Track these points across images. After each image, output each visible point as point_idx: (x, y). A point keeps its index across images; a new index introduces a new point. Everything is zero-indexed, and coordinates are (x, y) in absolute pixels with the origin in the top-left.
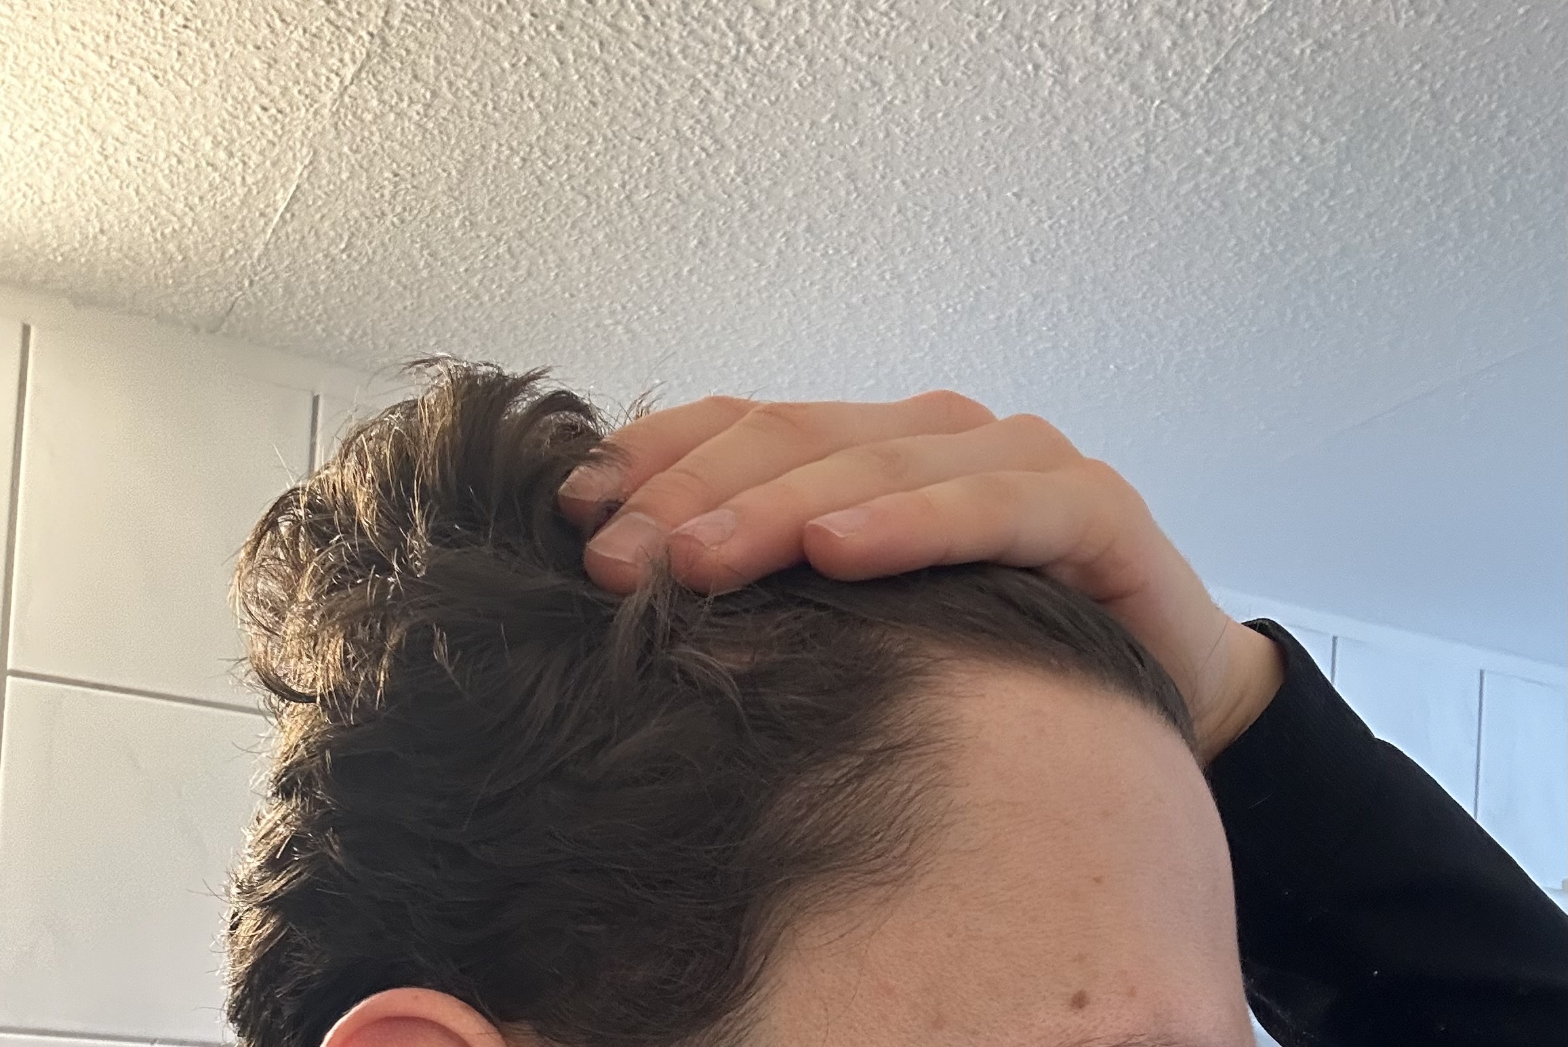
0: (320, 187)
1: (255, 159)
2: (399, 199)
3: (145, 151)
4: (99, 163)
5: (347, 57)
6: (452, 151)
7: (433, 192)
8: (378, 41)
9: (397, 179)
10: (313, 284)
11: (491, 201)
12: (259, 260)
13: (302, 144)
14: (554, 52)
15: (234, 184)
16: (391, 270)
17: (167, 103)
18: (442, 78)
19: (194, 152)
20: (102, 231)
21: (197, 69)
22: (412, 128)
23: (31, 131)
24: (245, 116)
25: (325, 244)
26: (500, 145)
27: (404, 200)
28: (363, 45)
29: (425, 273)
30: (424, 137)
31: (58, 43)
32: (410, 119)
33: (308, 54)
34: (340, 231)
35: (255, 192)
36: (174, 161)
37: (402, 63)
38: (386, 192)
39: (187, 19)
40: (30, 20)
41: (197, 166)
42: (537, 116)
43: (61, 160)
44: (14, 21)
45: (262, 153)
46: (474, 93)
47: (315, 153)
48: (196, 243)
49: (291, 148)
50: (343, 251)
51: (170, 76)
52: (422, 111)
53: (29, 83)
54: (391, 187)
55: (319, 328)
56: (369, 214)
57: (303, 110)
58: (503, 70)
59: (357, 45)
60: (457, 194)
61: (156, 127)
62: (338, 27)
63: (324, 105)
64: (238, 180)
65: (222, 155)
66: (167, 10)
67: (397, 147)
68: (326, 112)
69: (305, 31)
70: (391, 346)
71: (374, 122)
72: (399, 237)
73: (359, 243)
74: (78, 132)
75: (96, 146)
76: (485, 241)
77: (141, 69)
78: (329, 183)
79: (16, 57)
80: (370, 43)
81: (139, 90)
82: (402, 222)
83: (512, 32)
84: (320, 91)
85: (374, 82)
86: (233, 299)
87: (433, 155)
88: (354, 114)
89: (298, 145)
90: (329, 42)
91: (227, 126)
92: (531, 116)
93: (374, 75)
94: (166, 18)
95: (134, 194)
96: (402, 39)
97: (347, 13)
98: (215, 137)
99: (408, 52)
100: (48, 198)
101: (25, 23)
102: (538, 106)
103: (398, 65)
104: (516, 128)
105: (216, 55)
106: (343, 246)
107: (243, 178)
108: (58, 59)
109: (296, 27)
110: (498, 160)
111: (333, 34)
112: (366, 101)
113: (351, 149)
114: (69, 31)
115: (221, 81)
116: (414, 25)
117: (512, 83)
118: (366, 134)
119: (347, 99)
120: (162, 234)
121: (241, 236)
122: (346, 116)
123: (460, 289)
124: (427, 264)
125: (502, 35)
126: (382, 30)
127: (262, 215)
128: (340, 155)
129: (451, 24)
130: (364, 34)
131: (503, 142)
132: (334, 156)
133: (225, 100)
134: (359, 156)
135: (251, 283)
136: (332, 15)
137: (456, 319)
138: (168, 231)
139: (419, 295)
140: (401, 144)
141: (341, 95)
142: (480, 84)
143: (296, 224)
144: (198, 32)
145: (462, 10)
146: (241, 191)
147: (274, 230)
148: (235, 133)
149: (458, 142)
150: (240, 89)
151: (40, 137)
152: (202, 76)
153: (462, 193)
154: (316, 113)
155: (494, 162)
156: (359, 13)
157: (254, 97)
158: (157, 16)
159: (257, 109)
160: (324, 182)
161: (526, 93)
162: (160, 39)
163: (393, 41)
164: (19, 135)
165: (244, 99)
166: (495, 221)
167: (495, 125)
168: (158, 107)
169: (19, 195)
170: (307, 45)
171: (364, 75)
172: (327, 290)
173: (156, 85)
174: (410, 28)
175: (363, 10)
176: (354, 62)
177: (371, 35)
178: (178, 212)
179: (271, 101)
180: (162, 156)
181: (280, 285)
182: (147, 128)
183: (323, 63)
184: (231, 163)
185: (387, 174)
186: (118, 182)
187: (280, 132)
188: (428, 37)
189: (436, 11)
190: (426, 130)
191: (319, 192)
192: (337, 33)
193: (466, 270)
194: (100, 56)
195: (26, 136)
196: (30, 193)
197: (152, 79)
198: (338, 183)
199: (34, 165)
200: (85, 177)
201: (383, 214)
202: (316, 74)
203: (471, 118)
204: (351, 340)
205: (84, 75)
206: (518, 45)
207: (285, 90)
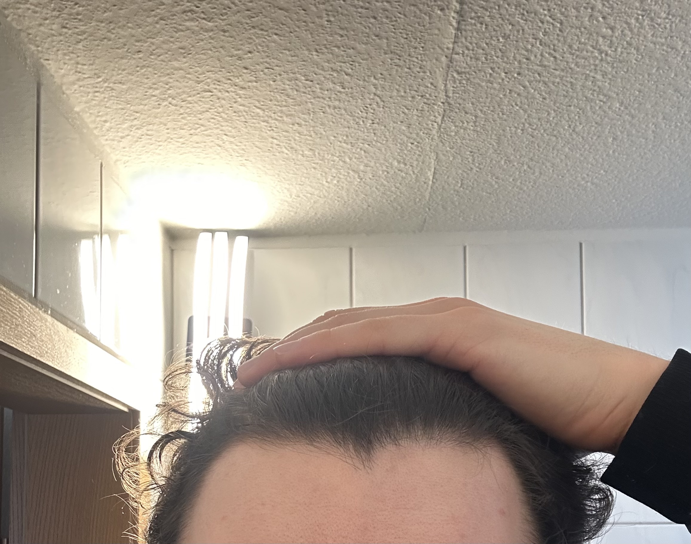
0: (443, 166)
1: (415, 163)
2: (476, 161)
3: (374, 173)
4: (360, 182)
5: (436, 114)
6: (491, 136)
7: (489, 154)
8: (446, 104)
9: (472, 154)
10: (453, 203)
11: (514, 150)
12: (429, 200)
13: (431, 152)
14: (520, 84)
15: (410, 175)
16: (482, 188)
17: (376, 153)
18: (477, 109)
19: (392, 168)
20: (369, 206)
21: (383, 137)
22: (472, 132)
23: (332, 178)
24: (406, 149)
25: (452, 187)
26: (510, 127)
27: (478, 161)
28: (441, 108)
29: (496, 186)
30: (478, 135)
31: (331, 143)
32: (470, 129)
33: (421, 118)
34: (456, 180)
35: (419, 175)
36: (386, 173)
37: (459, 109)
38: (470, 160)
39: (373, 120)
40: (318, 139)
41: (395, 172)
42: (521, 111)
43: (346, 185)
44: (314, 141)
45: (417, 160)
46: (492, 111)
47: (437, 154)
48: (404, 201)
49: (427, 155)
50: (461, 187)
51: (374, 143)
52: (473, 125)
53: (326, 161)
54: (471, 158)
55: (461, 219)
56: (466, 170)
57: (427, 139)
58: (501, 98)
59: (439, 108)
60: (499, 152)
61: (375, 163)
62: (429, 104)
63: (434, 135)
64: (411, 173)
65: (402, 165)
66: (364, 119)
67: (468, 142)
68: (436, 137)
69: (417, 110)
70: (492, 217)
71: (456, 135)
72: (481, 175)
73: (466, 182)
74: (349, 173)
75: (356, 176)
76: (517, 166)
77: (363, 144)
78: (446, 163)
79: (319, 153)
80: (444, 106)
81: (365, 151)
82: (480, 169)
83: (499, 83)
84: (431, 130)
85: (450, 120)
86: (424, 217)
87: (484, 140)
88: (447, 135)
89: (430, 153)
90: (428, 111)
91: (401, 154)
92: (519, 112)
93: (450, 118)
94: (365, 122)
95: (376, 190)
96: (456, 100)
97: (431, 98)
98: (397, 160)
99: (460, 104)
100: (346, 198)
101: (318, 140)
102: (520, 107)
103: (457, 110)
104: (515, 119)
105: (388, 130)
106: (459, 185)
107: (413, 172)
108: (333, 149)
109: (414, 110)
110: (511, 133)
111: (428, 107)
112: (450, 128)
113: (450, 148)
114: (333, 138)
115: (393, 139)
117: (506, 102)
118: (455, 140)
119: (442, 130)
120: (391, 201)
121: (419, 193)
122: (444, 136)
123: (513, 188)
124: (496, 182)
125: (495, 85)
126: (447, 100)
127: (425, 183)
128: (447, 152)
129: (473, 88)
130: (440, 103)
131: (511, 125)
132: (445, 153)
133: (397, 145)
134: (454, 150)
135: (429, 209)
136: (425, 100)
137: (515, 200)
138: (392, 199)
139: (497, 195)
140: (470, 140)
141: (440, 129)
142: (493, 107)
143: (439, 182)
144: (378, 124)
145: (475, 81)
146: (414, 176)
147: (431, 188)
148: (404, 156)
149: (492, 132)
150: (401, 139)
151: (337, 179)
152: (385, 139)
153: (501, 151)
154: (432, 139)
155: (510, 135)
156: (436, 97)
157: (407, 141)
158: (362, 123)
159: (410, 144)
160: (444, 164)
161: (514, 104)
162: (366, 131)
163: (452, 102)
164: (329, 180)
165: (404, 143)
166: (518, 157)
167: (505, 120)
168: (373, 155)
169: (336, 202)
170: (420, 115)
171: (445, 119)
172: (459, 203)
173: (370, 147)
174: (458, 95)
175: (437, 95)
176: (440, 115)
177: (443, 103)
178: (394, 191)
179: (414, 140)
180: (381, 172)
181: (440, 207)
182: (372, 164)
183: (429, 120)
184: (407, 167)
185: (468, 153)
186: (368, 187)
187: (421, 150)
188: (465, 96)
189: (465, 85)
190: (477, 131)
191: (443, 168)
192: (430, 107)
193: (513, 180)
194: (347, 144)
195: (332, 180)
196: (339, 199)
197: (367, 146)
198: (450, 162)
199: (338, 190)
200: (357, 189)
201: (472, 168)
202: (427, 125)
203: (494, 121)
204: (475, 220)
205: (344, 152)
206: (504, 87)
207: (417, 134)
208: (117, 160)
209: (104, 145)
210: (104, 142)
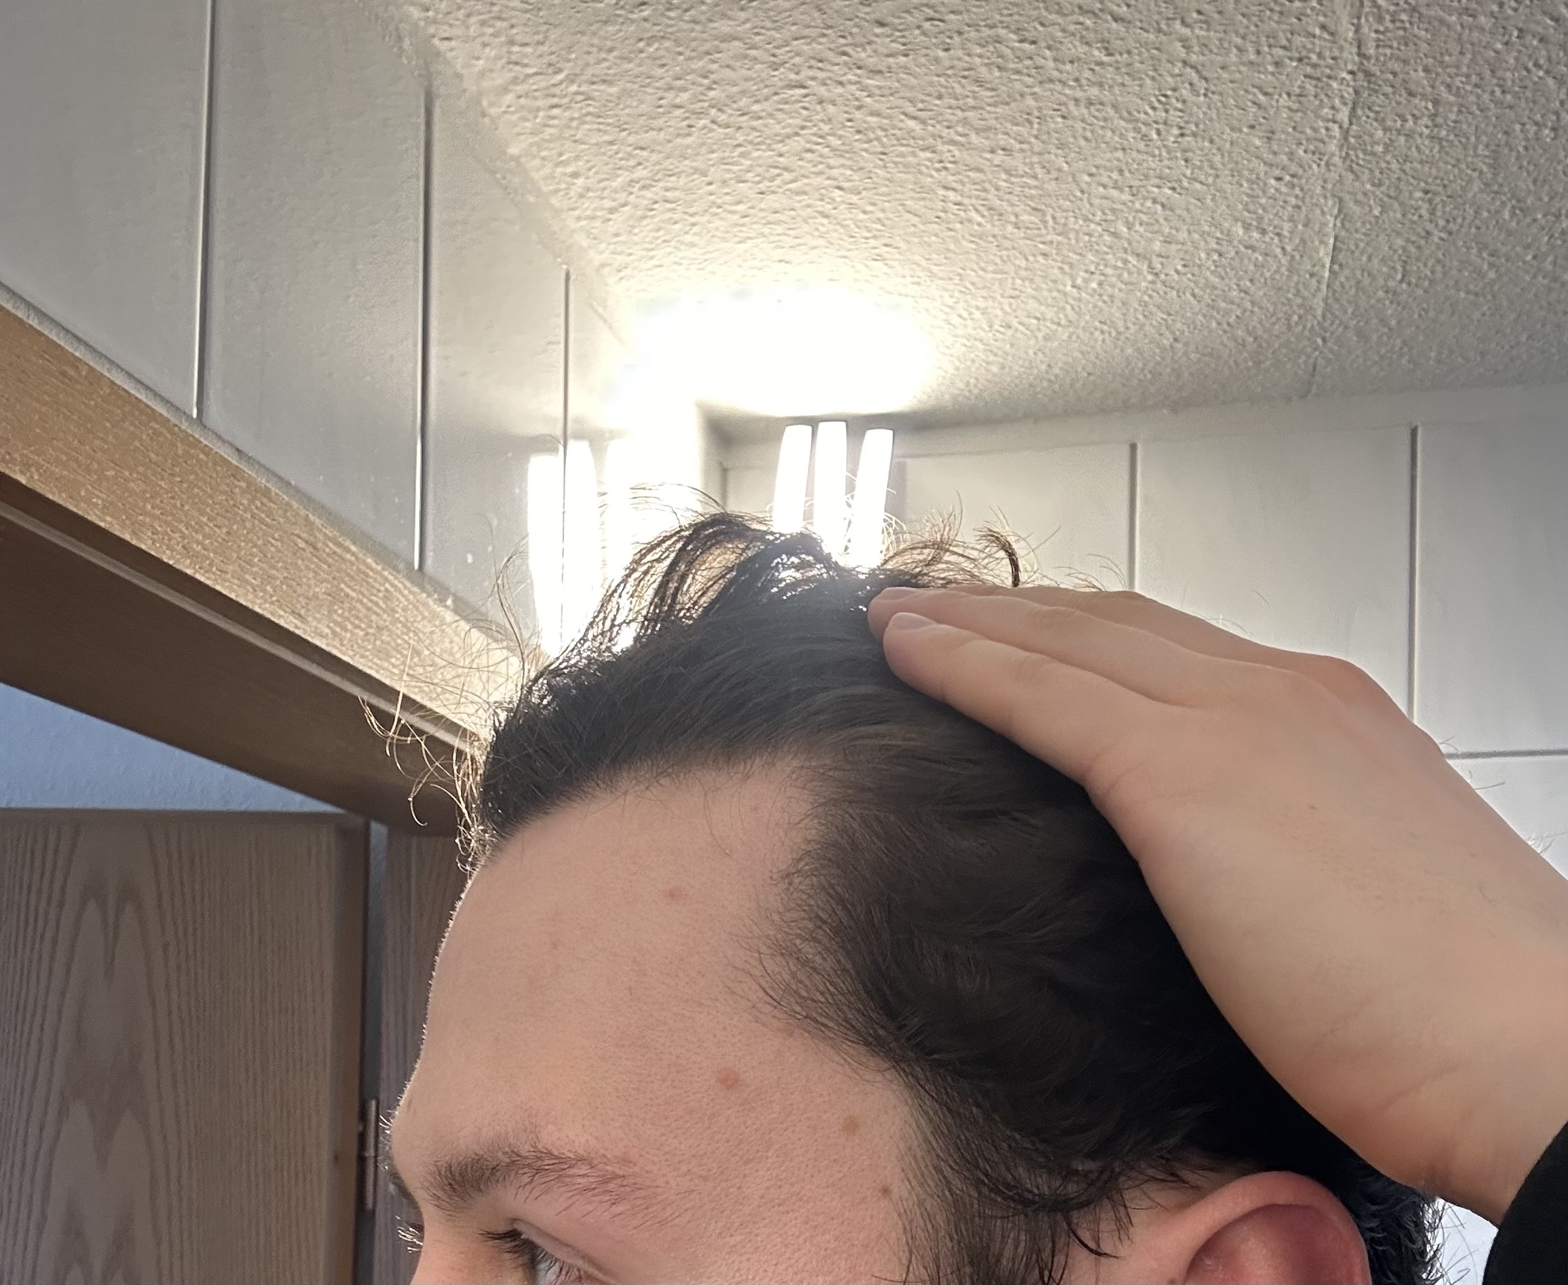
0: (1357, 231)
1: (1287, 226)
2: (1439, 213)
3: (1187, 257)
4: (1153, 282)
5: (1337, 102)
6: (1475, 148)
7: (1470, 195)
8: (1360, 75)
9: (1429, 196)
10: (1383, 321)
11: (1535, 181)
12: (1324, 317)
13: (1325, 197)
14: (1545, 13)
15: (1276, 256)
16: (1456, 282)
17: (1191, 207)
18: (1438, 83)
19: (1230, 242)
20: (1176, 340)
21: (1207, 168)
22: (1426, 142)
23: (1087, 276)
24: (1264, 192)
25: (1381, 281)
26: (1523, 124)
27: (1444, 212)
28: (1348, 85)
29: (1492, 275)
30: (1442, 147)
31: (1082, 192)
32: (1421, 135)
33: (1299, 114)
34: (1391, 264)
35: (1298, 257)
36: (1216, 257)
37: (1393, 86)
38: (1424, 212)
39: (1181, 128)
40: (1053, 183)
41: (1237, 253)
42: (1550, 81)
43: (1120, 290)
44: (1042, 189)
45: (1291, 219)
46: (1476, 86)
47: (1341, 200)
48: (1260, 322)
49: (1317, 205)
50: (1401, 281)
51: (1185, 184)
52: (1430, 124)
53: (1072, 235)
54: (1426, 206)
55: (1404, 361)
56: (1413, 238)
57: (1315, 166)
58: (1496, 52)
59: (1342, 86)
60: (1496, 188)
61: (1189, 232)
62: (1318, 79)
63: (1333, 155)
64: (1278, 251)
65: (1256, 235)
66: (1161, 127)
67: (1419, 166)
68: (1336, 159)
69: (1289, 95)
70: (1483, 355)
71: (1386, 151)
72: (1453, 250)
73: (1415, 268)
74: (1125, 261)
75: (1145, 267)
76: (1543, 222)
77: (1159, 187)
78: (1364, 224)
79: (1054, 218)
80: (1355, 80)
81: (1163, 206)
82: (1450, 233)
83: (1492, 14)
84: (1324, 143)
85: (1372, 115)
86: (1312, 361)
87: (1458, 160)
88: (1365, 152)
89: (1322, 201)
90: (1316, 96)
91: (1252, 208)
92: (1546, 85)
93: (1370, 109)
94: (1164, 133)
95: (1191, 299)
96: (1384, 63)
97: (1322, 63)
98: (1243, 222)
99: (1394, 74)
100: (1120, 324)
101: (1051, 186)
102: (1547, 72)
103: (1389, 90)
104: (1534, 102)
105: (1219, 149)
106: (1399, 277)
107: (1283, 249)
108: (1088, 206)
109: (1280, 95)
110: (1527, 139)
111: (1316, 87)
112: (1371, 135)
113: (1373, 185)
114: (1087, 178)
115: (1232, 170)
116: (1391, 47)
117: (1512, 61)
118: (1384, 165)
119: (1352, 140)
120: (1229, 324)
121: (1299, 301)
122: (1357, 156)
123: (1535, 277)
124: (1491, 265)
125: (1482, 19)
126: (1362, 63)
127: (1312, 275)
128: (1365, 194)
129: (1426, 30)
130: (1344, 75)
131: (1525, 119)
132: (1360, 197)
133: (1241, 186)
134: (1383, 188)
135: (1324, 340)
136: (1309, 70)
137: (1541, 307)
138: (1232, 319)
139: (1494, 297)
140: (1421, 162)
141: (1346, 139)
142: (1478, 74)
143: (1346, 272)
144: (1194, 135)
145: (1433, 13)
146: (1284, 261)
147: (1328, 286)
148: (1260, 211)
149: (1477, 138)
150: (1252, 171)
151: (1097, 277)
152: (1212, 172)
153: (1501, 185)
154: (1328, 164)
155: (1524, 143)
156: (1333, 58)
157: (1266, 173)
158: (1155, 136)
159: (1273, 182)
160: (1359, 225)
161: (1530, 65)
162: (1164, 154)
163: (1375, 69)
164: (1079, 281)
165: (1258, 178)
166: (1546, 199)
167: (1511, 107)
168: (1185, 214)
169: (1097, 334)
170: (1295, 106)
171: (1359, 112)
172: (1399, 322)
173: (1177, 196)
174: (1388, 51)
175: (1336, 53)
176: (1345, 104)
177: (1351, 73)
178: (1237, 301)
179: (1283, 169)
180: (1203, 255)
181: (1351, 334)
182: (1182, 236)
183: (1318, 116)
184: (1267, 239)
185: (1418, 194)
186: (1174, 293)
187: (1301, 195)
188: (1408, 52)
189: (1407, 25)
190: (1441, 139)
191: (1358, 236)
192: (1320, 84)
193: (1535, 257)
194: (1121, 190)
195: (1085, 281)
196: (1105, 328)
197: (1170, 192)
198: (1373, 220)
199: (1100, 304)
200: (1146, 298)
201: (1428, 233)
202: (1314, 130)
203: (1482, 111)
204: (1439, 361)
205: (1113, 211)
206: (1504, 23)
207: (1291, 154)
208: (603, 265)
209: (573, 231)
210: (572, 224)
